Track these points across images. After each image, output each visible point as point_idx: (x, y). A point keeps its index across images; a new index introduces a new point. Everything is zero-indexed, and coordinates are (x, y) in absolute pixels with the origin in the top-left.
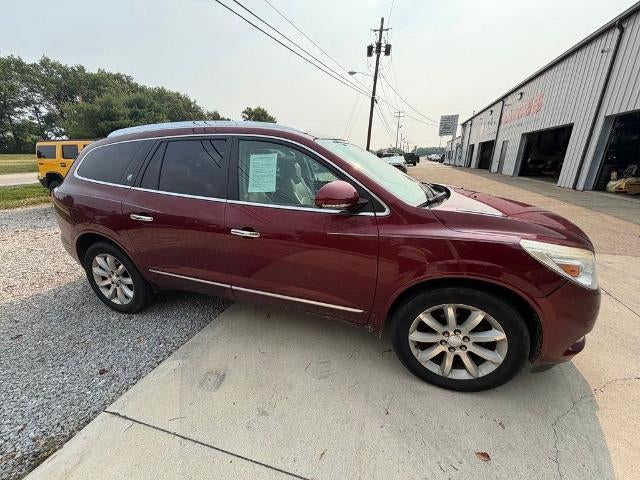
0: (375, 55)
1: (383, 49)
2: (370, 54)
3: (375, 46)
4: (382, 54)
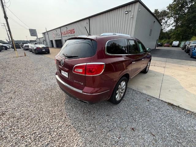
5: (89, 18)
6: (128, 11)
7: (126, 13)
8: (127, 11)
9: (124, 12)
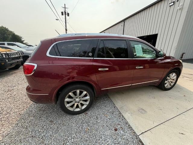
0: (64, 15)
1: (67, 14)
2: (62, 14)
3: (64, 12)
4: (67, 16)
5: (124, 21)
6: (174, 2)
7: (170, 5)
8: (172, 3)
9: (168, 4)
